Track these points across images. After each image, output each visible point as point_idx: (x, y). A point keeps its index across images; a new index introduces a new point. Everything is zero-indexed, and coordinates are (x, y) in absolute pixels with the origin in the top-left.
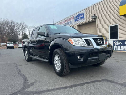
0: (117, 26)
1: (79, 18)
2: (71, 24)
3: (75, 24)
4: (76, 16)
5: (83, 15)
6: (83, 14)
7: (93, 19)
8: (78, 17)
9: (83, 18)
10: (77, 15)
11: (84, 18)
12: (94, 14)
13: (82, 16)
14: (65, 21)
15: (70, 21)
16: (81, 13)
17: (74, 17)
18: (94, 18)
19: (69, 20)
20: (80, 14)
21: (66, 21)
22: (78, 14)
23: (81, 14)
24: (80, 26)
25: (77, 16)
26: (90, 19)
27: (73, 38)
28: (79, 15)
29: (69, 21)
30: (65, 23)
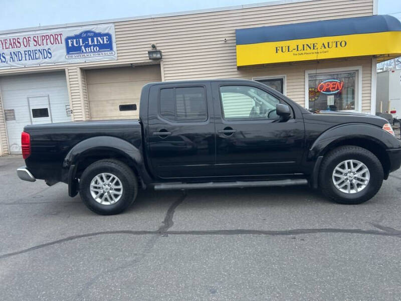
1: (87, 46)
2: (48, 61)
3: (70, 61)
4: (72, 34)
5: (110, 40)
6: (108, 35)
7: (150, 61)
8: (85, 40)
9: (109, 46)
10: (77, 33)
11: (115, 49)
12: (154, 47)
13: (103, 41)
15: (38, 47)
18: (155, 56)
19: (32, 43)
21: (14, 43)
22: (86, 32)
23: (99, 35)
25: (77, 37)
26: (142, 58)
29: (32, 48)
30: (6, 52)
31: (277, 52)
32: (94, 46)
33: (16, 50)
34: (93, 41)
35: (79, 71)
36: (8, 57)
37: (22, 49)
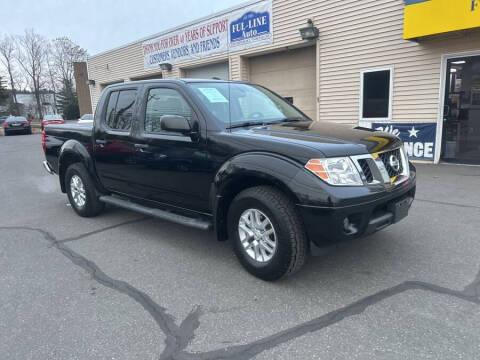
0: (387, 73)
1: (247, 30)
2: (216, 50)
3: (233, 49)
4: (235, 19)
5: (267, 20)
6: (266, 14)
7: (305, 41)
8: (246, 23)
9: (265, 28)
10: (240, 16)
11: (271, 30)
12: (310, 22)
13: (261, 22)
14: (187, 35)
15: (211, 37)
16: (257, 11)
17: (229, 23)
18: (308, 34)
19: (206, 32)
20: (254, 13)
21: (194, 34)
23: (258, 15)
24: (251, 61)
25: (239, 21)
26: (295, 39)
27: (327, 157)
28: (251, 16)
29: (206, 38)
30: (189, 44)
31: (473, 9)
32: (253, 29)
33: (195, 42)
34: (252, 23)
35: (239, 59)
36: (190, 49)
37: (200, 40)
